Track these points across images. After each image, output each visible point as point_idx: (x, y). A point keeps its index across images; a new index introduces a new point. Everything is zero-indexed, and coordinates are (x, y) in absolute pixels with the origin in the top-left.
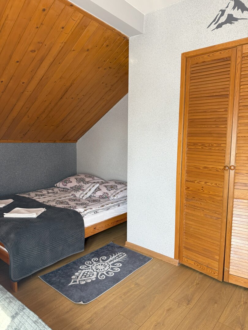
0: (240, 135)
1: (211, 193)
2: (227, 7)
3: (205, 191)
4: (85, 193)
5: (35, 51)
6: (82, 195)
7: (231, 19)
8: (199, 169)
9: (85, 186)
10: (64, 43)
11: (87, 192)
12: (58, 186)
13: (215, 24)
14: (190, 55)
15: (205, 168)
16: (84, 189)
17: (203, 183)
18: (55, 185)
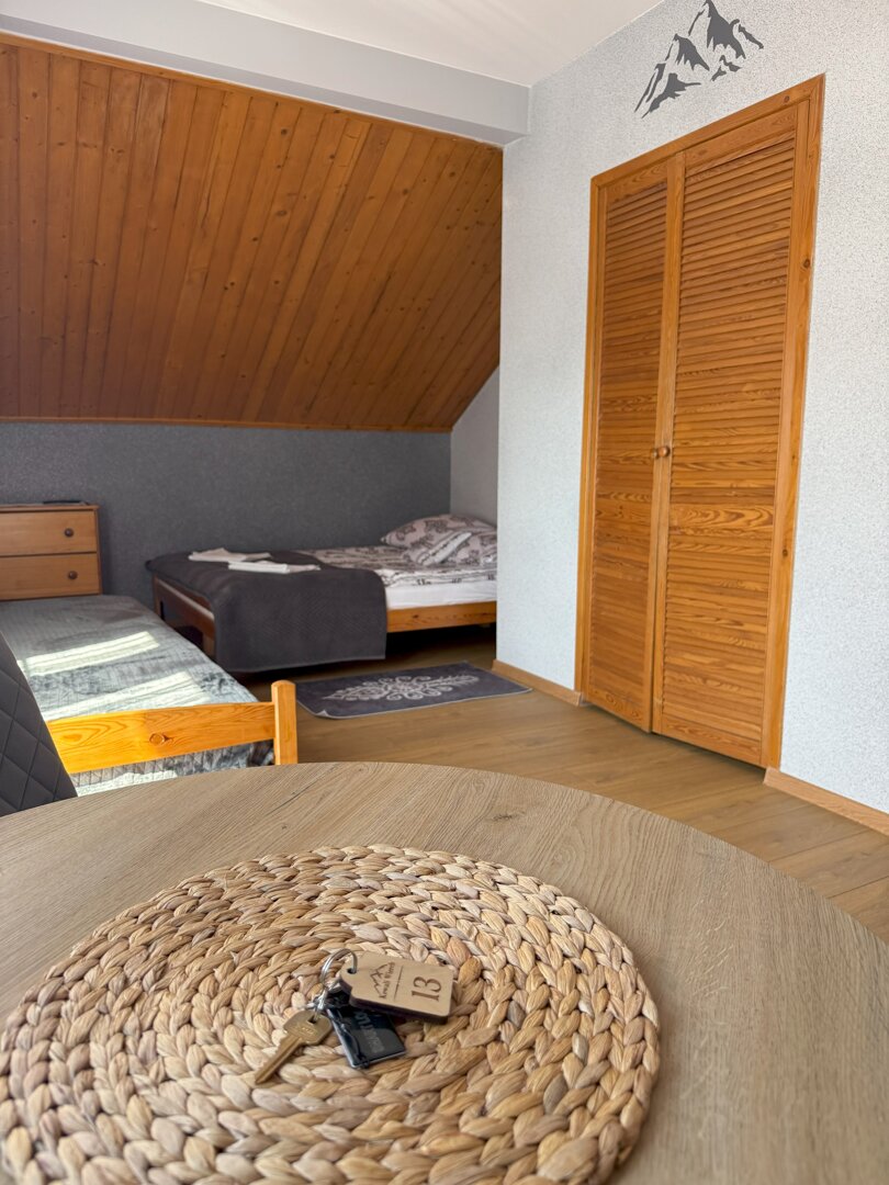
0: (682, 370)
1: (634, 520)
2: (668, 57)
3: (626, 517)
4: (431, 552)
5: (285, 213)
6: (423, 557)
7: (675, 87)
8: (617, 462)
9: (437, 536)
10: (343, 188)
11: (437, 551)
12: (388, 542)
13: (648, 100)
14: (606, 180)
15: (627, 459)
16: (433, 543)
17: (622, 497)
18: (382, 539)
